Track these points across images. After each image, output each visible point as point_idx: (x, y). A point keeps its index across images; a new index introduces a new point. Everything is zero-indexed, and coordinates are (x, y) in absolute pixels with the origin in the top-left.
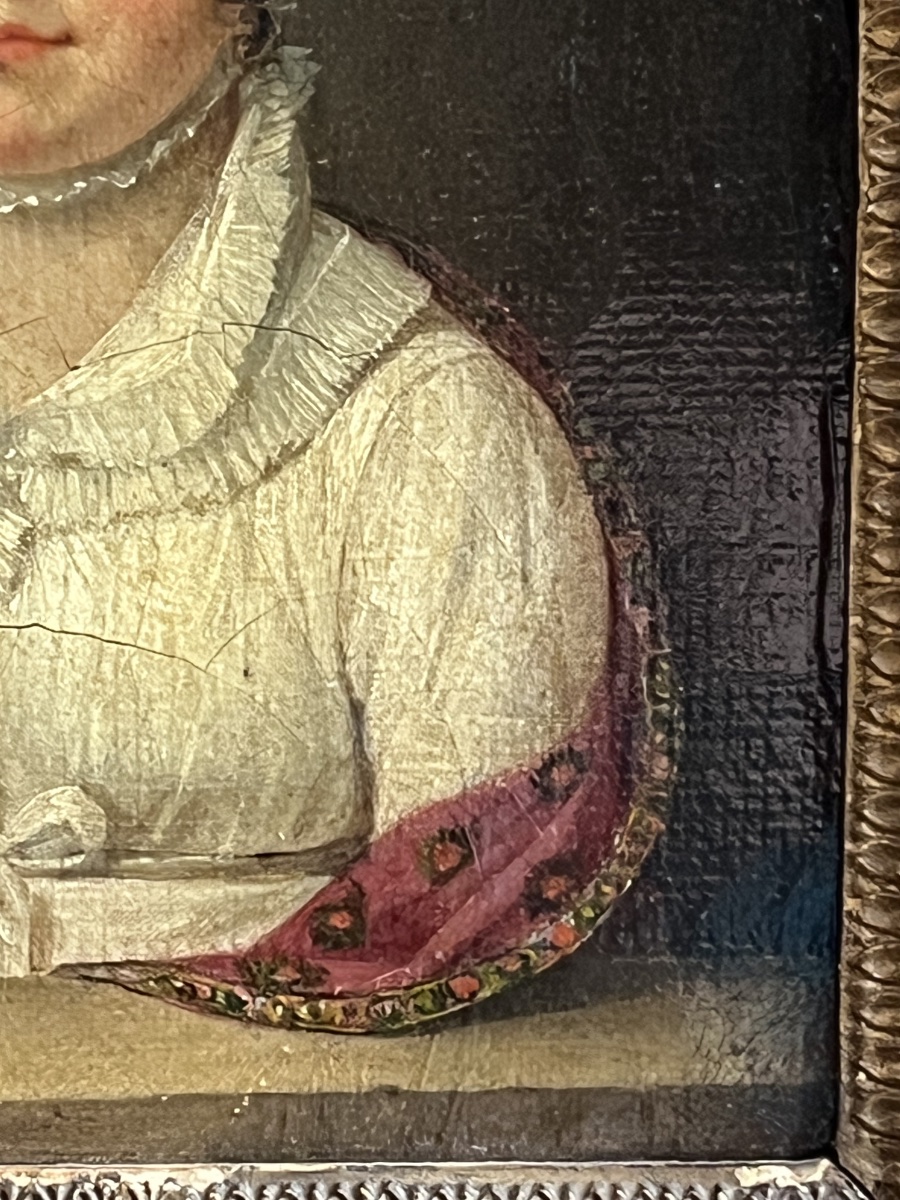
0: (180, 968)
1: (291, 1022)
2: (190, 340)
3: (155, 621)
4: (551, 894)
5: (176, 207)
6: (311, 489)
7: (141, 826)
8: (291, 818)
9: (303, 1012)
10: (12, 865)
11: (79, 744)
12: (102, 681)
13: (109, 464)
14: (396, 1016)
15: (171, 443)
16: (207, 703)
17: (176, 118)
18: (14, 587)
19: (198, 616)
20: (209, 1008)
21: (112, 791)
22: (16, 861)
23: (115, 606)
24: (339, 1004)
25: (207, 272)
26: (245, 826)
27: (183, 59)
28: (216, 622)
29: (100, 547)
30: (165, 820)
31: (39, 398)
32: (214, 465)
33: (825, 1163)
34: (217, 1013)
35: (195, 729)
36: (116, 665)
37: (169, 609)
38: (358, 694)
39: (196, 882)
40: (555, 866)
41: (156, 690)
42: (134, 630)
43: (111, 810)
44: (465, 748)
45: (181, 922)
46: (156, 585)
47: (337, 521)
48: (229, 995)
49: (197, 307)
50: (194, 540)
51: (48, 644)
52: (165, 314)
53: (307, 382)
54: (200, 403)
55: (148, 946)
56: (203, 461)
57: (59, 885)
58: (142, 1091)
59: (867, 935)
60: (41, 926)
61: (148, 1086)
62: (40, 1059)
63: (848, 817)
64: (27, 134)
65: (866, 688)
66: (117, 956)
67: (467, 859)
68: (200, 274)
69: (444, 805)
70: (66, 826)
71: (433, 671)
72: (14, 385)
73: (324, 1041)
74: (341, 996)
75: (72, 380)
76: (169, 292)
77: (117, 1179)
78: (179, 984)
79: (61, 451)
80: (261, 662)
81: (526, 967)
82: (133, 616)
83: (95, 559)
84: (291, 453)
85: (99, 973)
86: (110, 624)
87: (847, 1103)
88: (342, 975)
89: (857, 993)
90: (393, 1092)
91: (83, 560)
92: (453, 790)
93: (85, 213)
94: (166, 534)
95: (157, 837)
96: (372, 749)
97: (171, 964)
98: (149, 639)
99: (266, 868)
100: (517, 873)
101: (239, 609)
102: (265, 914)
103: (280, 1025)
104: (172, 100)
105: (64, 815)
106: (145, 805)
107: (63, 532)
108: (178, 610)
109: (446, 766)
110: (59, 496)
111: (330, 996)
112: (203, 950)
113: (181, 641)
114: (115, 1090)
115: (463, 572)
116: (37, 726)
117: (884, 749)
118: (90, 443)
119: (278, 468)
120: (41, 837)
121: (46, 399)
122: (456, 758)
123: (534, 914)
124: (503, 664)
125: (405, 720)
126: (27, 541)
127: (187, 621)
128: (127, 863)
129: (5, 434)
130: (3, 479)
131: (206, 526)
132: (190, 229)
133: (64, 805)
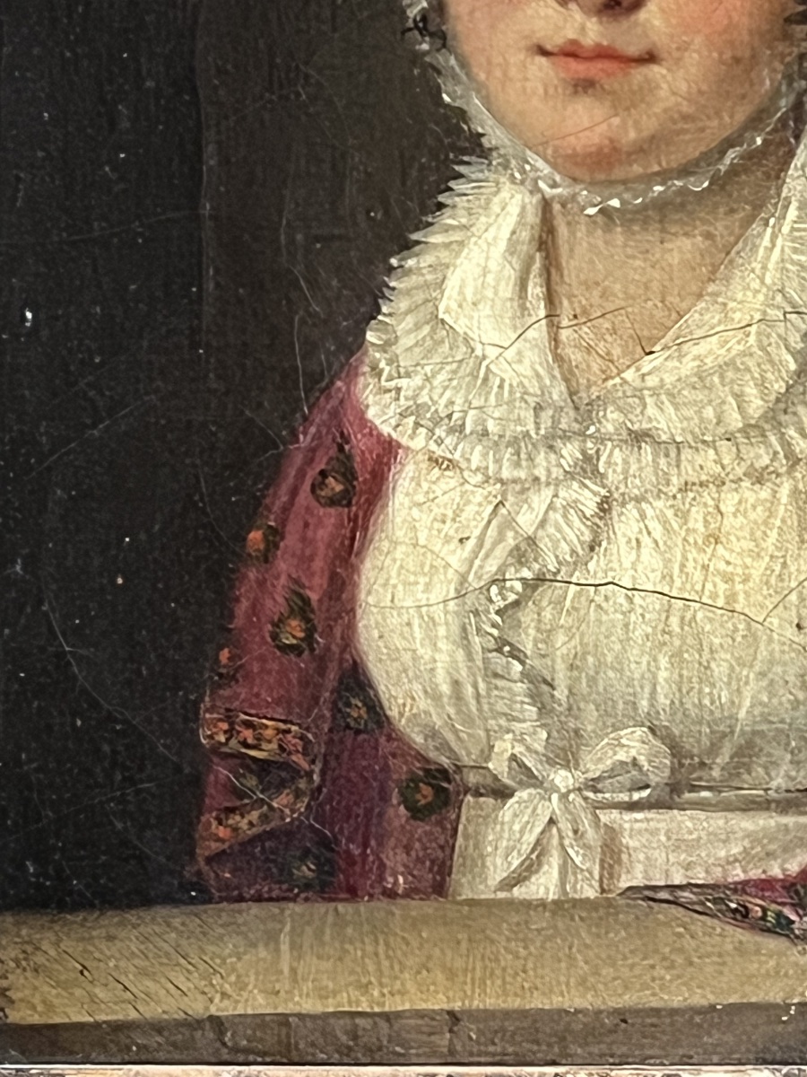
0: (735, 891)
2: (753, 329)
3: (717, 580)
5: (743, 210)
7: (702, 764)
10: (586, 799)
11: (647, 690)
12: (669, 633)
13: (679, 439)
15: (735, 421)
16: (763, 653)
17: (746, 129)
18: (592, 549)
19: (756, 574)
20: (760, 926)
21: (677, 732)
22: (591, 795)
23: (683, 566)
25: (771, 266)
26: (796, 763)
27: (753, 75)
28: (773, 580)
29: (670, 513)
30: (723, 758)
31: (617, 380)
32: (773, 439)
34: (769, 930)
35: (752, 676)
36: (682, 618)
37: (730, 569)
39: (752, 813)
41: (717, 641)
42: (699, 587)
43: (675, 749)
45: (736, 850)
46: (719, 547)
48: (779, 915)
49: (761, 297)
50: (754, 507)
51: (622, 600)
52: (731, 305)
54: (762, 384)
55: (707, 872)
56: (764, 435)
57: (628, 816)
58: (699, 999)
60: (611, 854)
61: (704, 996)
62: (607, 972)
64: (611, 141)
66: (678, 880)
68: (764, 268)
70: (635, 762)
72: (595, 368)
75: (647, 364)
76: (736, 283)
78: (733, 906)
79: (636, 427)
82: (698, 576)
83: (665, 523)
85: (664, 895)
86: (678, 583)
91: (654, 525)
93: (664, 214)
94: (729, 502)
95: (716, 773)
97: (726, 887)
98: (714, 596)
101: (793, 568)
104: (742, 114)
105: (633, 753)
106: (706, 742)
107: (637, 500)
108: (739, 571)
110: (634, 468)
112: (755, 874)
113: (741, 597)
114: (676, 999)
116: (611, 674)
118: (664, 420)
120: (612, 773)
121: (625, 382)
126: (605, 507)
127: (746, 580)
128: (687, 796)
129: (586, 412)
130: (583, 452)
131: (765, 493)
132: (756, 227)
133: (634, 745)
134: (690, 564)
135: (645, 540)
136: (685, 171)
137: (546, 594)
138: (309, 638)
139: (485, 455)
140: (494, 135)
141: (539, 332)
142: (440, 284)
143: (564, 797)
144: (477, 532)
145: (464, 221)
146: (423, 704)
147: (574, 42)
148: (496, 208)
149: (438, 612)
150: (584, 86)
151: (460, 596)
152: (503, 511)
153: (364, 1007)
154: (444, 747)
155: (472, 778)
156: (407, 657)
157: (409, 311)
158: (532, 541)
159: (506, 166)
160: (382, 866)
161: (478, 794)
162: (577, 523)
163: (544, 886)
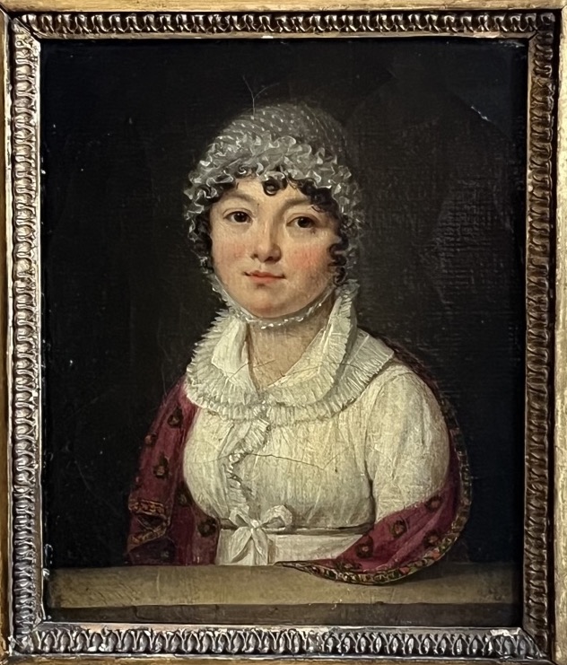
0: (315, 563)
1: (350, 581)
2: (319, 368)
3: (308, 454)
4: (431, 541)
5: (315, 328)
6: (357, 414)
7: (303, 518)
8: (350, 517)
9: (353, 578)
10: (263, 530)
11: (284, 492)
12: (291, 473)
13: (294, 406)
14: (383, 580)
15: (313, 399)
16: (324, 480)
17: (316, 300)
18: (264, 443)
19: (321, 452)
20: (324, 576)
21: (294, 507)
23: (295, 449)
24: (365, 575)
25: (325, 347)
26: (336, 519)
27: (318, 283)
28: (327, 455)
29: (291, 431)
30: (310, 517)
31: (273, 385)
32: (327, 406)
33: (519, 629)
34: (327, 577)
35: (320, 488)
36: (296, 468)
37: (312, 451)
38: (372, 478)
39: (320, 536)
40: (433, 533)
41: (308, 476)
42: (301, 457)
43: (294, 513)
44: (405, 495)
45: (316, 548)
46: (308, 443)
47: (364, 424)
48: (331, 572)
49: (321, 358)
50: (320, 429)
51: (274, 461)
52: (311, 360)
53: (355, 381)
54: (322, 387)
55: (305, 556)
56: (323, 405)
57: (277, 537)
59: (532, 556)
60: (272, 549)
61: (304, 601)
62: (271, 592)
63: (525, 519)
65: (530, 478)
67: (405, 530)
68: (322, 347)
69: (398, 513)
70: (279, 518)
71: (394, 470)
72: (265, 381)
73: (361, 587)
74: (366, 573)
75: (283, 380)
76: (313, 353)
77: (295, 630)
78: (315, 568)
79: (279, 401)
80: (341, 468)
81: (424, 565)
82: (301, 453)
83: (289, 435)
84: (350, 403)
85: (291, 564)
86: (294, 455)
87: (526, 610)
88: (366, 566)
89: (528, 574)
90: (382, 604)
91: (286, 435)
92: (401, 508)
93: (287, 329)
94: (311, 427)
95: (308, 522)
96: (375, 495)
97: (312, 562)
98: (306, 460)
99: (342, 532)
100: (421, 534)
101: (334, 451)
102: (341, 546)
103: (346, 582)
104: (315, 295)
105: (279, 514)
106: (304, 512)
107: (279, 426)
108: (315, 451)
109: (398, 501)
110: (278, 415)
111: (362, 573)
113: (316, 460)
114: (294, 602)
115: (404, 440)
116: (271, 487)
117: (536, 498)
118: (288, 399)
119: (346, 407)
120: (272, 521)
121: (275, 386)
122: (402, 498)
123: (426, 548)
124: (416, 469)
125: (386, 485)
126: (268, 429)
127: (318, 454)
128: (299, 530)
129: (262, 396)
130: (261, 409)
131: (324, 425)
132: (319, 333)
133: (279, 511)
134: (298, 449)
135: (283, 440)
136: (296, 314)
137: (249, 458)
138: (166, 473)
139: (227, 411)
140: (230, 302)
141: (246, 368)
142: (212, 353)
143: (255, 529)
144: (225, 437)
145: (220, 331)
146: (206, 496)
147: (258, 272)
148: (231, 326)
149: (211, 465)
150: (260, 286)
151: (219, 459)
152: (234, 430)
153: (186, 604)
154: (214, 511)
155: (223, 523)
156: (200, 480)
157: (201, 361)
158: (244, 440)
159: (234, 312)
160: (192, 554)
161: (225, 528)
162: (259, 434)
163: (248, 561)
